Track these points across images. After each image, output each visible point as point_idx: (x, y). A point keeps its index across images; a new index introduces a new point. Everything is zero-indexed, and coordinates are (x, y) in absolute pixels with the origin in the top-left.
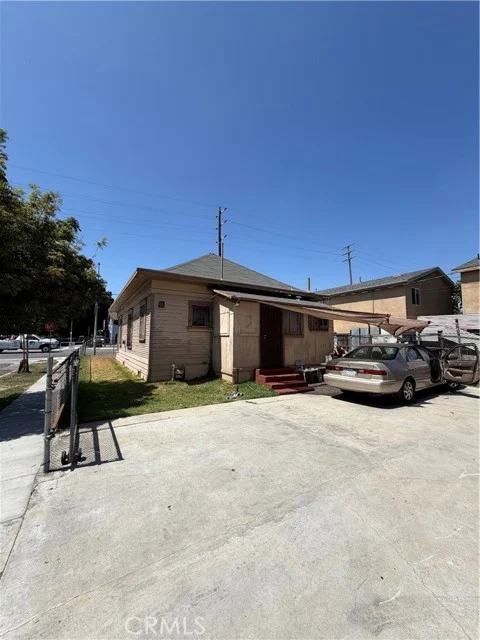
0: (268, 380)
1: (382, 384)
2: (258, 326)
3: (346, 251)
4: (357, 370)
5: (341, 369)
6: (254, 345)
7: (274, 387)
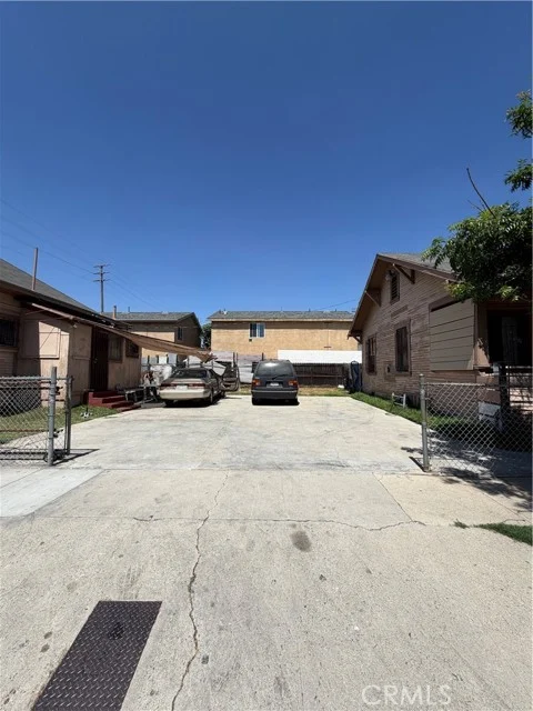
0: (105, 402)
1: (205, 393)
2: (89, 349)
3: (99, 270)
4: (188, 385)
5: (175, 385)
6: (85, 369)
7: (114, 407)
